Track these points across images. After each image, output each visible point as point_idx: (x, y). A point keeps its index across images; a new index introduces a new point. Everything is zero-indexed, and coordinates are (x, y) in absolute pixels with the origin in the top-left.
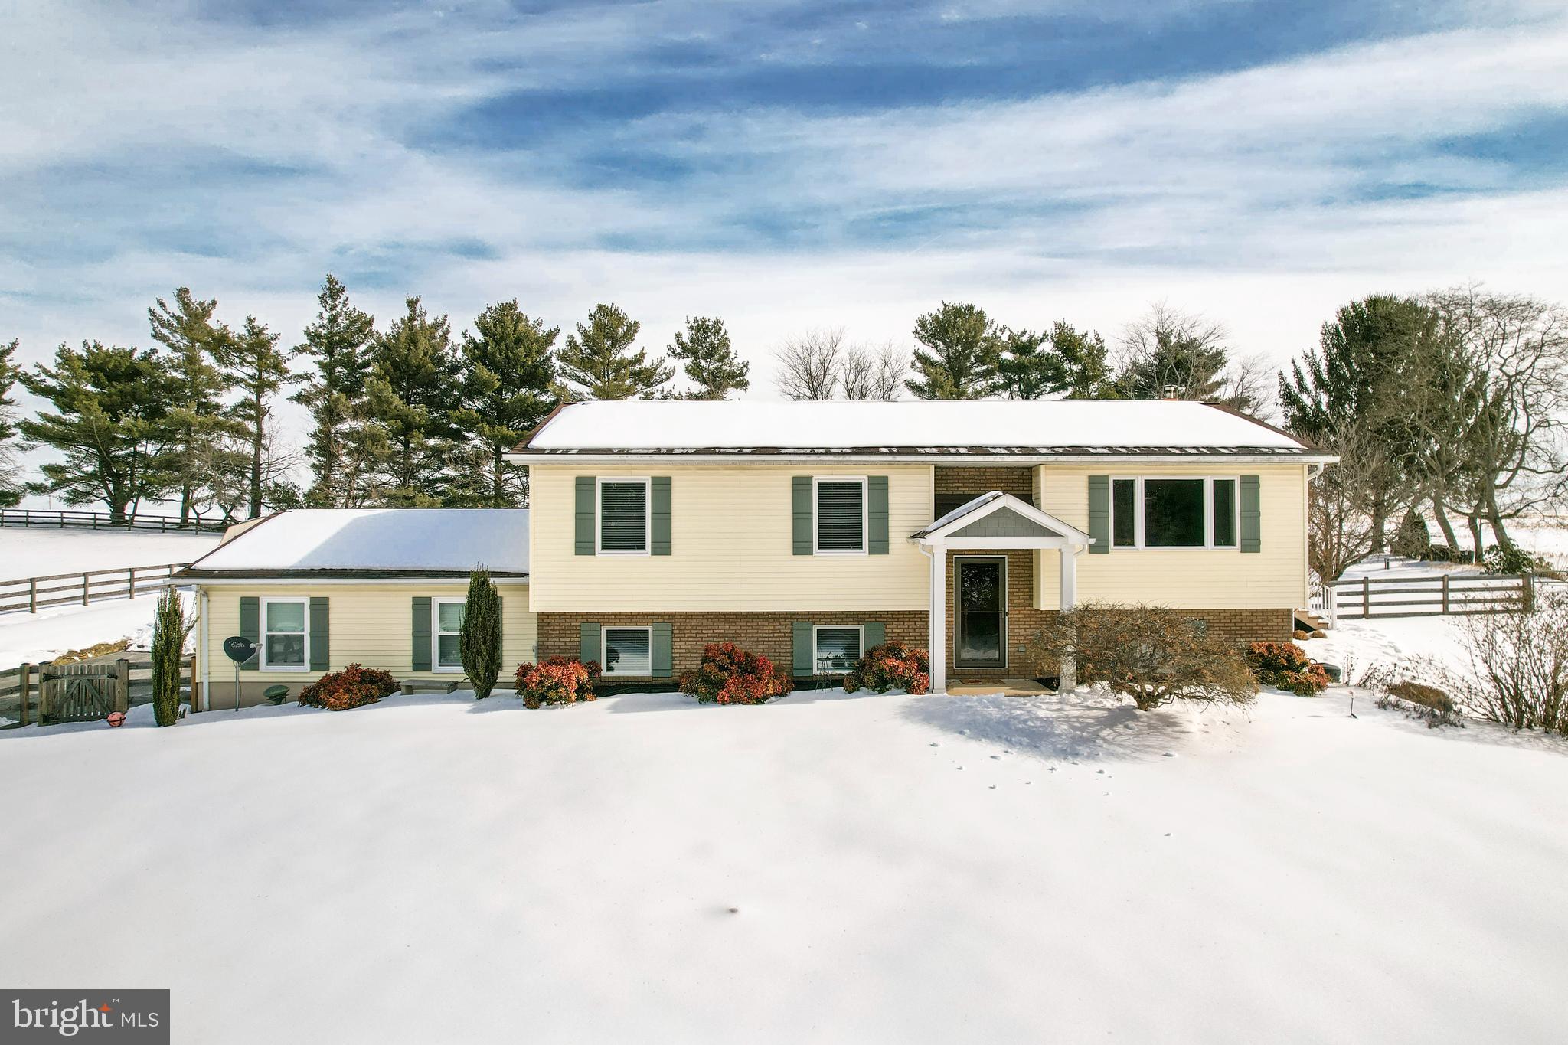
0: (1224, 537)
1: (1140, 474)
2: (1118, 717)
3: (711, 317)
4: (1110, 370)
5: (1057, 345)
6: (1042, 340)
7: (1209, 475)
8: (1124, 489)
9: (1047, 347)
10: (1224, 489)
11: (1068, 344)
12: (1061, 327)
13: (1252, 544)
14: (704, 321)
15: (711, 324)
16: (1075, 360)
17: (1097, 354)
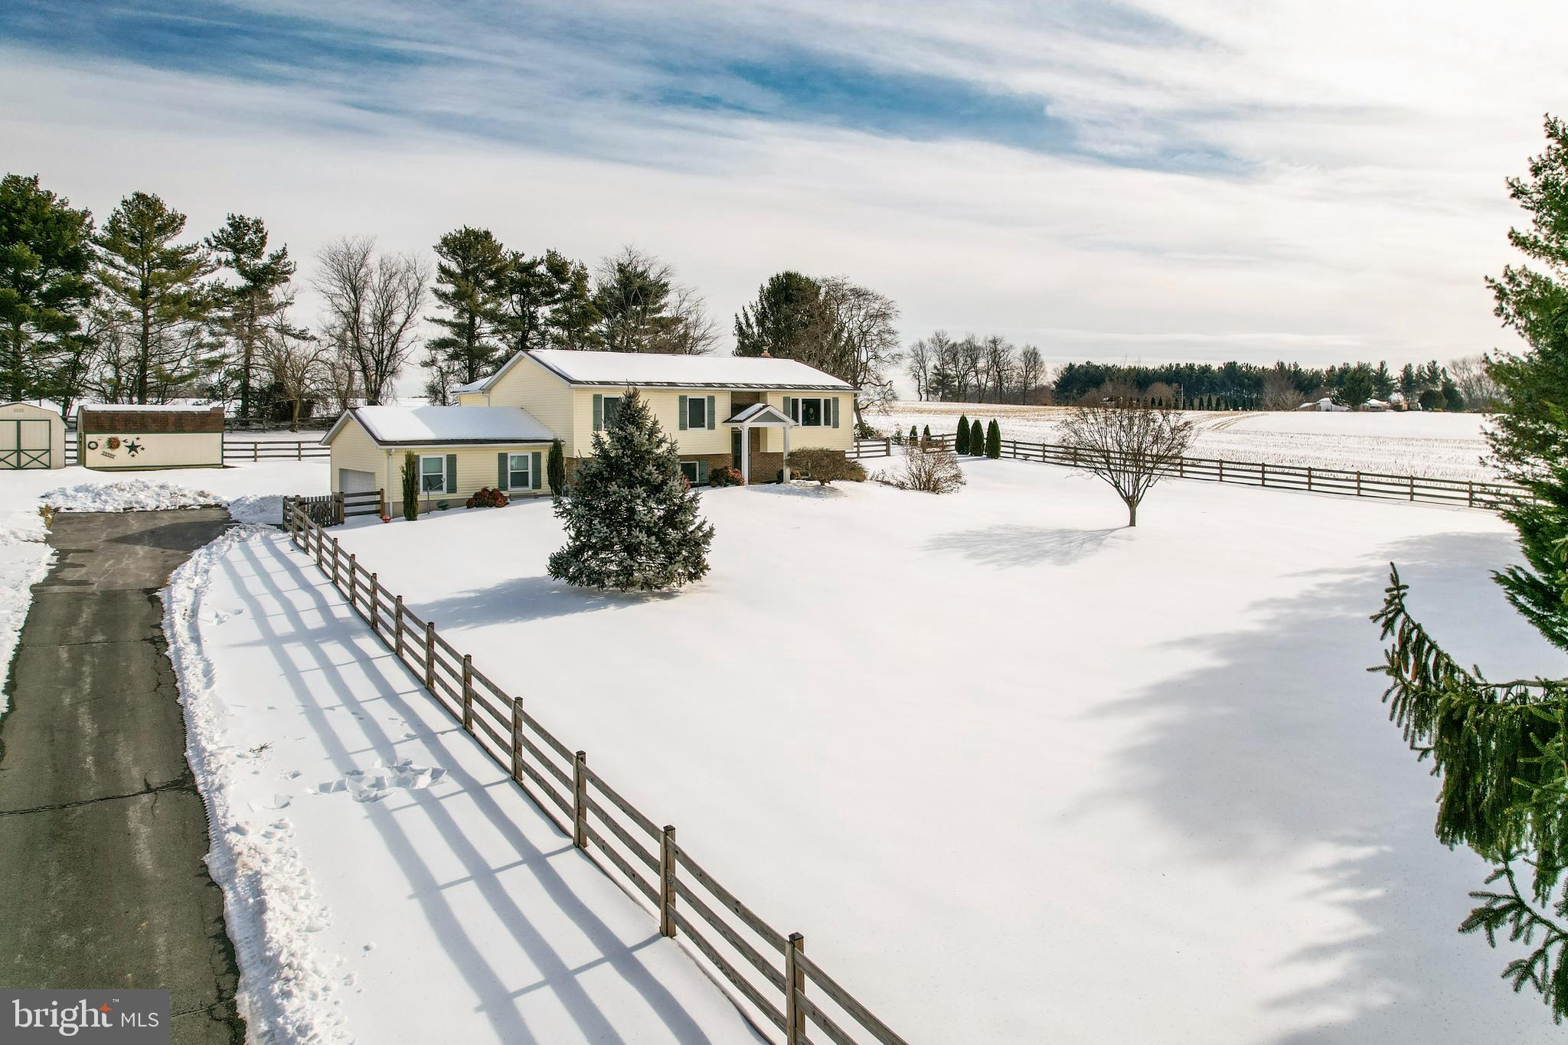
0: (827, 423)
1: (800, 396)
2: (817, 488)
3: (250, 216)
4: (589, 291)
5: (550, 269)
6: (539, 263)
7: (822, 397)
8: (795, 402)
9: (542, 269)
10: (827, 402)
11: (558, 268)
12: (552, 255)
13: (836, 425)
14: (242, 218)
15: (251, 222)
16: (563, 281)
17: (581, 277)
